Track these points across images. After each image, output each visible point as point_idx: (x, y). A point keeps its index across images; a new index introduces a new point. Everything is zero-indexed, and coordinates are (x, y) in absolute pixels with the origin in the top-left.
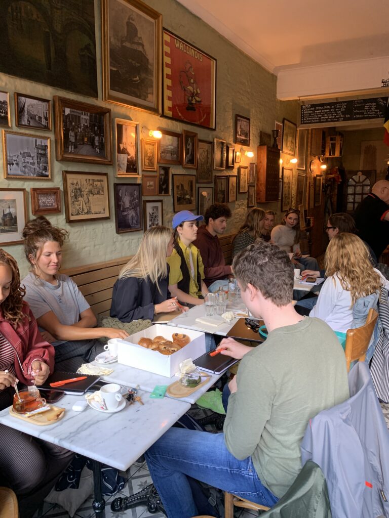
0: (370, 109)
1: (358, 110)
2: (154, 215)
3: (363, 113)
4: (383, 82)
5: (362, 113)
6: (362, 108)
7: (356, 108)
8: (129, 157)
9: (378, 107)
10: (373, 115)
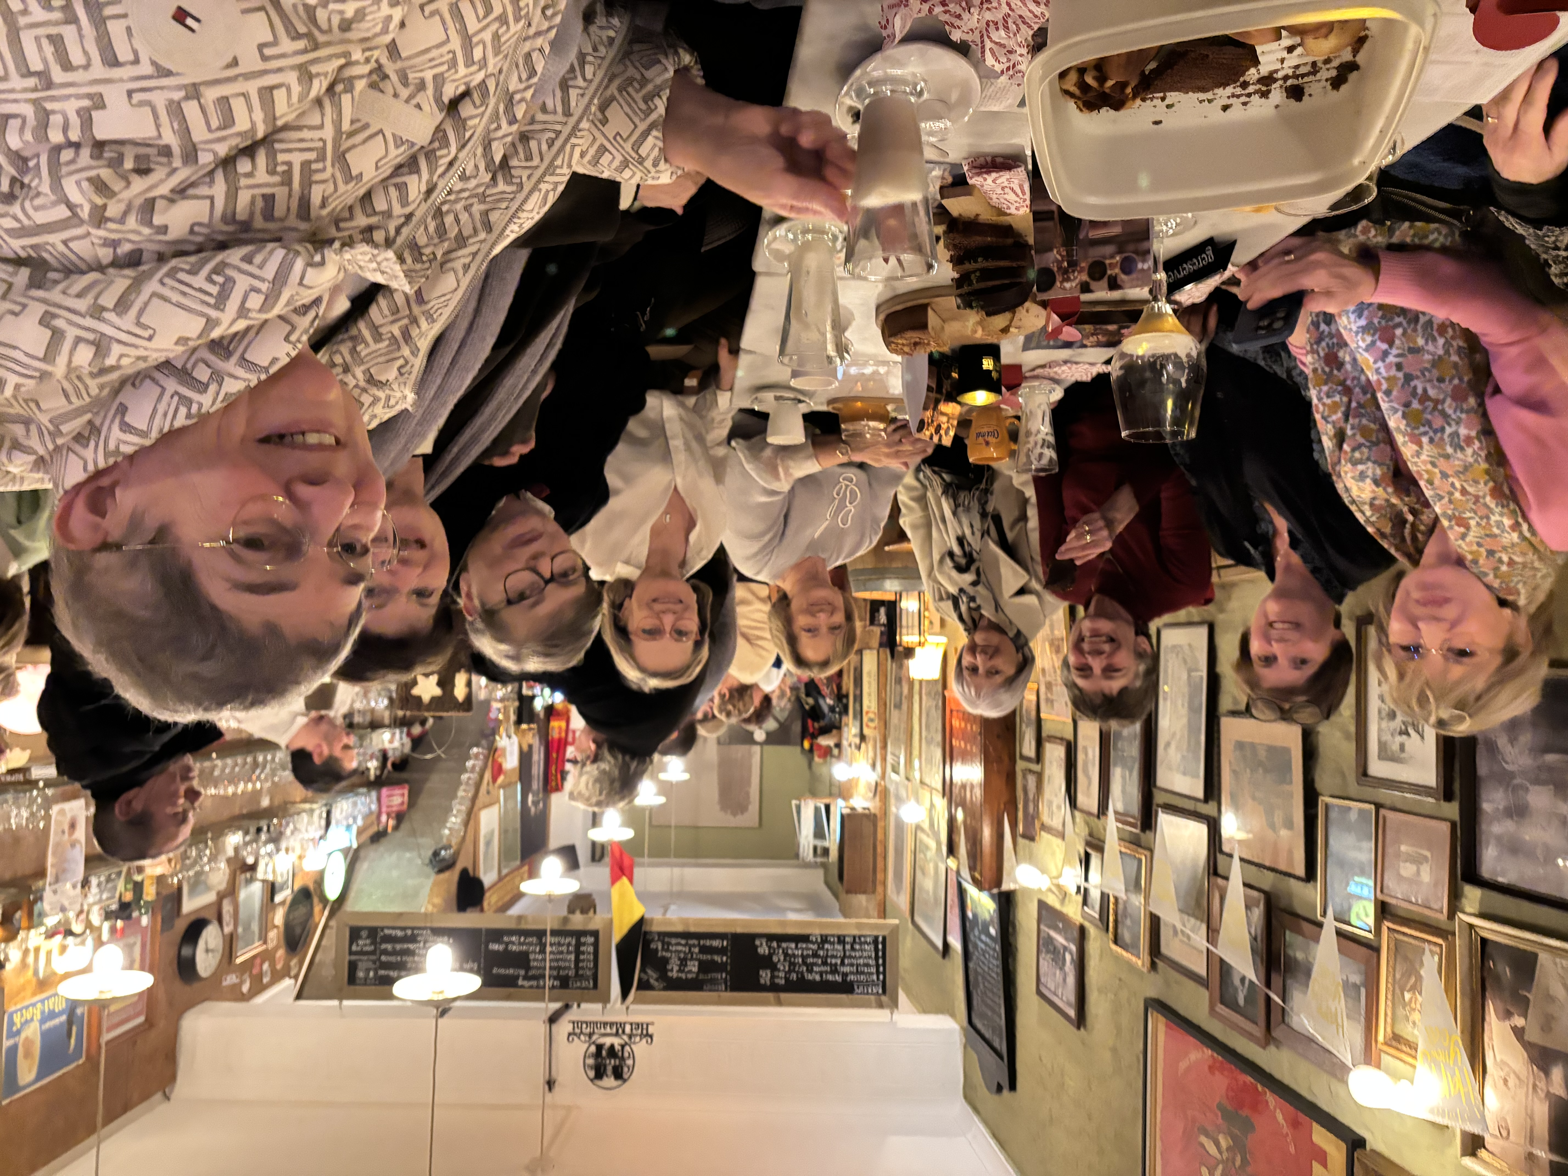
0: (683, 962)
1: (716, 963)
2: (1397, 723)
3: (701, 952)
4: (651, 1037)
5: (704, 950)
6: (705, 967)
7: (720, 968)
8: (1519, 1021)
9: (661, 965)
10: (674, 941)
